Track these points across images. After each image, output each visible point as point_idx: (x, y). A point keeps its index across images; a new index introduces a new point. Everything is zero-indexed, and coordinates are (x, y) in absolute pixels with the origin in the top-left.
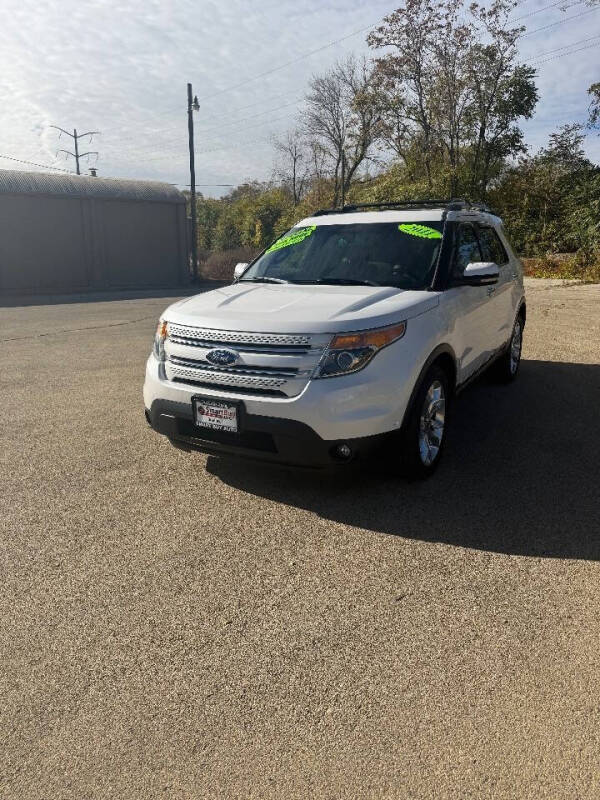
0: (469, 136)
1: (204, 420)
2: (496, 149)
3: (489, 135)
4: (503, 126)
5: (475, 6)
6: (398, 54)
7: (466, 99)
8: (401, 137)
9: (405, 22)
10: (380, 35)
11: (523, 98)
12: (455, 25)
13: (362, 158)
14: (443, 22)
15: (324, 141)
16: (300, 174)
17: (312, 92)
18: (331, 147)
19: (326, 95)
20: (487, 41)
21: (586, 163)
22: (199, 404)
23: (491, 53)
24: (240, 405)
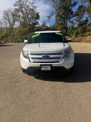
0: (31, 22)
1: (43, 69)
2: (35, 24)
3: (34, 22)
4: (36, 21)
5: (29, 2)
6: (18, 8)
7: (30, 16)
8: (20, 21)
9: (19, 3)
10: (15, 5)
11: (38, 17)
12: (27, 5)
13: (14, 24)
14: (25, 4)
15: (7, 21)
16: (2, 27)
17: (3, 13)
18: (8, 22)
19: (6, 13)
20: (32, 8)
21: (48, 27)
22: (42, 66)
23: (32, 10)
24: (51, 65)
